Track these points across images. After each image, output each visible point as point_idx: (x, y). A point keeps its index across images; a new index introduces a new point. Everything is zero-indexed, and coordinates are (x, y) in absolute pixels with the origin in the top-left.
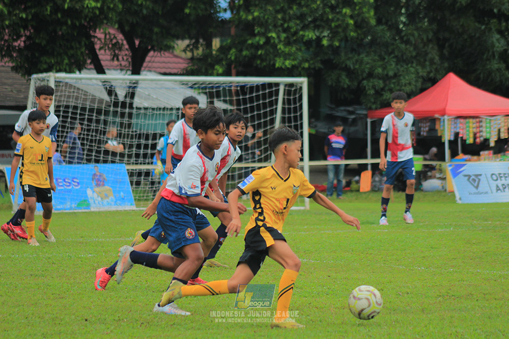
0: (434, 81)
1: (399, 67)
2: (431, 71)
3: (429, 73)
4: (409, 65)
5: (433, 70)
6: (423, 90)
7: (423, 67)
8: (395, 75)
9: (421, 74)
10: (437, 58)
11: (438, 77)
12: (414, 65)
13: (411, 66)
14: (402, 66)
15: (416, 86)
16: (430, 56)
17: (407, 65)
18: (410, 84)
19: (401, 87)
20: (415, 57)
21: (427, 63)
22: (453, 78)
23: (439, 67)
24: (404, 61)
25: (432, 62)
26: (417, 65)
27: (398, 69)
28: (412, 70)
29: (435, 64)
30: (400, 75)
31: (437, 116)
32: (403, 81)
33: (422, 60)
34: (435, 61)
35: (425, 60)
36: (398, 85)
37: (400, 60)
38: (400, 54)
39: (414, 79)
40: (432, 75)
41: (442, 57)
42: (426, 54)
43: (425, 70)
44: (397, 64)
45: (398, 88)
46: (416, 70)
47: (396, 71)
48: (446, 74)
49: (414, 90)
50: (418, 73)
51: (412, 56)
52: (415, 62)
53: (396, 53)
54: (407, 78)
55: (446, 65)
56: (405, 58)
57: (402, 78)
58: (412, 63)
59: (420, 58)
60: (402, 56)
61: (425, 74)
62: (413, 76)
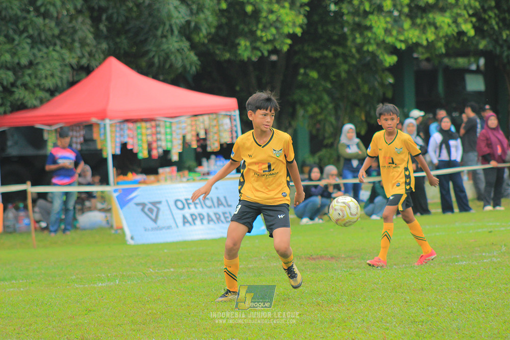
0: (88, 70)
1: (35, 51)
2: (83, 56)
3: (80, 58)
4: (51, 48)
5: (86, 54)
6: (72, 84)
7: (71, 50)
8: (31, 64)
9: (67, 61)
10: (90, 36)
11: (93, 63)
12: (58, 48)
13: (54, 50)
14: (40, 50)
15: (61, 78)
16: (80, 34)
17: (47, 47)
18: (52, 75)
19: (40, 80)
20: (58, 37)
21: (77, 45)
22: (115, 66)
23: (94, 50)
24: (42, 43)
25: (83, 43)
26: (61, 47)
27: (34, 55)
28: (55, 55)
29: (88, 45)
30: (37, 64)
31: (94, 120)
32: (43, 72)
33: (69, 40)
34: (88, 41)
35: (73, 41)
36: (36, 77)
37: (37, 41)
38: (36, 33)
39: (59, 68)
40: (84, 62)
41: (98, 35)
42: (75, 31)
43: (74, 55)
44: (32, 47)
45: (35, 82)
46: (61, 55)
47: (32, 58)
48: (105, 59)
49: (60, 84)
50: (64, 60)
51: (53, 36)
52: (58, 42)
53: (31, 31)
54: (48, 66)
55: (104, 46)
56: (43, 37)
57: (40, 67)
58: (55, 45)
59: (65, 38)
60: (39, 35)
61: (74, 61)
62: (57, 64)
